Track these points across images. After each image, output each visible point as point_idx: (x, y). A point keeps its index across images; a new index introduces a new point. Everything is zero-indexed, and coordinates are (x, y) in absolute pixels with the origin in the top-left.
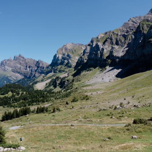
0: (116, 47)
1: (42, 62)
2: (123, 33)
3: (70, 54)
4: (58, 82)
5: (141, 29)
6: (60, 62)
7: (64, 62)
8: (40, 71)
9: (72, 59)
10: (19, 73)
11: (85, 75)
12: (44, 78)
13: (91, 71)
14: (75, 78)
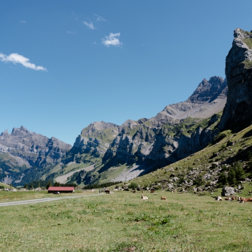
0: (145, 143)
1: (56, 140)
2: (154, 127)
3: (99, 139)
4: (83, 177)
5: (162, 133)
6: (85, 147)
7: (90, 149)
8: (53, 154)
9: (100, 146)
10: (21, 156)
11: (112, 171)
12: (64, 169)
13: (119, 167)
14: (101, 174)
